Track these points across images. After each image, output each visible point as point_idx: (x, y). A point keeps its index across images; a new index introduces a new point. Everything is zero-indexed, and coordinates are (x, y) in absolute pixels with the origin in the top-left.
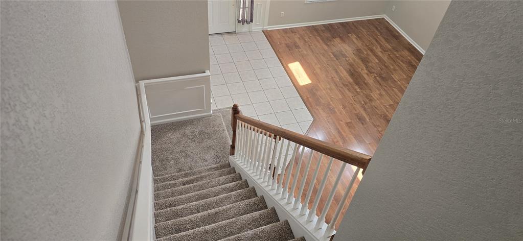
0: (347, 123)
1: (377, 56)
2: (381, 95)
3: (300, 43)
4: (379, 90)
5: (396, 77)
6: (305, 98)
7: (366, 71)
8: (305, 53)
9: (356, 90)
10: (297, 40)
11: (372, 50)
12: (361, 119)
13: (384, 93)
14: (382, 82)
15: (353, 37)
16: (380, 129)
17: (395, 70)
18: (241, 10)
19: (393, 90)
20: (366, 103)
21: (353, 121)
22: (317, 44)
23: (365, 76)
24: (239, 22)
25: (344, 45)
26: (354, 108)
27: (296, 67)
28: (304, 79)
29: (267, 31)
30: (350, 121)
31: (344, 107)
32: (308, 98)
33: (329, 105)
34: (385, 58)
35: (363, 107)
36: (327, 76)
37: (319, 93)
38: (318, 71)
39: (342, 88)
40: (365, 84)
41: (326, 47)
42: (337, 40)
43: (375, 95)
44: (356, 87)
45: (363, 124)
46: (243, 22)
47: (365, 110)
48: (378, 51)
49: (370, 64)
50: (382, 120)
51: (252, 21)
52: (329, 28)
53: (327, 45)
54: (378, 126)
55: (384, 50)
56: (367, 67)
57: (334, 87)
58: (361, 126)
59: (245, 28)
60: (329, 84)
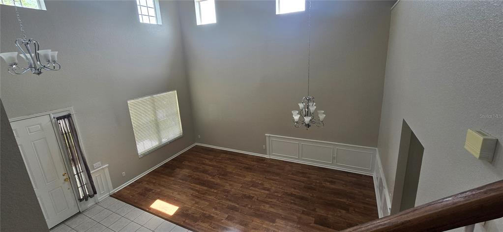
0: (227, 219)
1: (210, 165)
2: (230, 185)
3: (151, 187)
4: (227, 183)
5: (230, 170)
6: (182, 223)
7: (211, 177)
8: (159, 190)
9: (213, 192)
10: (147, 186)
11: (204, 164)
12: (233, 209)
13: (232, 183)
14: (224, 178)
15: (187, 163)
16: (249, 206)
17: (226, 166)
18: (80, 189)
19: (234, 178)
20: (227, 196)
21: (229, 214)
22: (164, 179)
23: (212, 180)
24: (81, 200)
25: (184, 170)
26: (223, 205)
27: (159, 205)
28: (170, 209)
29: (114, 194)
30: (227, 216)
31: (216, 209)
32: (184, 221)
33: (204, 215)
34: (215, 164)
35: (227, 199)
36: (187, 196)
37: (190, 212)
38: (178, 197)
39: (204, 197)
40: (216, 184)
41: (173, 179)
42: (177, 170)
43: (228, 187)
44: (213, 190)
45: (236, 211)
46: (86, 198)
47: (230, 200)
48: (207, 162)
49: (209, 172)
50: (245, 200)
51: (95, 193)
52: (166, 166)
53: (172, 177)
54: (247, 205)
55: (211, 160)
56: (209, 175)
57: (197, 200)
58: (236, 213)
59: (91, 202)
60: (193, 200)
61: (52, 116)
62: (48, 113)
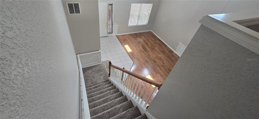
0: (143, 63)
1: (150, 42)
3: (127, 39)
4: (152, 53)
5: (156, 48)
6: (130, 56)
7: (147, 47)
8: (129, 42)
10: (126, 38)
11: (148, 41)
12: (147, 62)
13: (153, 53)
14: (152, 50)
15: (143, 37)
16: (153, 64)
17: (155, 46)
18: (109, 30)
19: (155, 52)
20: (148, 57)
22: (133, 39)
23: (147, 48)
24: (108, 33)
25: (140, 39)
26: (145, 59)
27: (127, 46)
28: (129, 50)
29: (117, 36)
30: (144, 62)
31: (142, 58)
32: (131, 56)
33: (138, 58)
34: (152, 43)
36: (136, 49)
37: (134, 54)
38: (134, 47)
39: (141, 52)
40: (148, 51)
41: (135, 40)
42: (138, 38)
43: (151, 54)
44: (145, 52)
46: (110, 33)
47: (148, 59)
48: (150, 41)
49: (148, 45)
50: (153, 62)
51: (112, 33)
52: (136, 34)
53: (136, 40)
54: (152, 64)
55: (152, 41)
56: (147, 46)
57: (138, 52)
58: (147, 64)
59: (110, 35)
60: (137, 51)
61: (108, 3)
62: (107, 2)
